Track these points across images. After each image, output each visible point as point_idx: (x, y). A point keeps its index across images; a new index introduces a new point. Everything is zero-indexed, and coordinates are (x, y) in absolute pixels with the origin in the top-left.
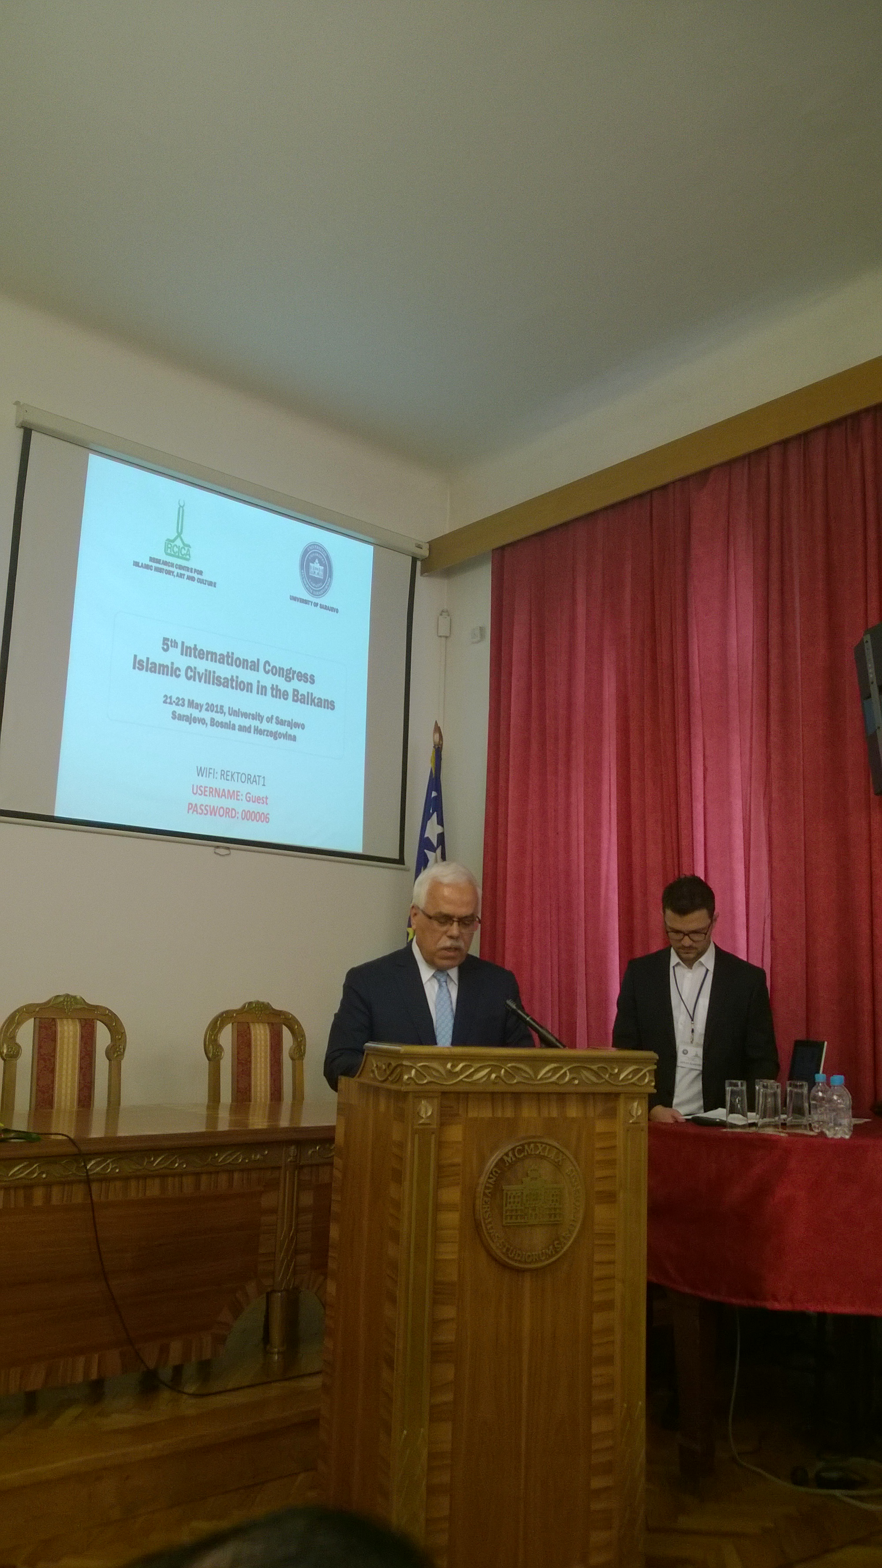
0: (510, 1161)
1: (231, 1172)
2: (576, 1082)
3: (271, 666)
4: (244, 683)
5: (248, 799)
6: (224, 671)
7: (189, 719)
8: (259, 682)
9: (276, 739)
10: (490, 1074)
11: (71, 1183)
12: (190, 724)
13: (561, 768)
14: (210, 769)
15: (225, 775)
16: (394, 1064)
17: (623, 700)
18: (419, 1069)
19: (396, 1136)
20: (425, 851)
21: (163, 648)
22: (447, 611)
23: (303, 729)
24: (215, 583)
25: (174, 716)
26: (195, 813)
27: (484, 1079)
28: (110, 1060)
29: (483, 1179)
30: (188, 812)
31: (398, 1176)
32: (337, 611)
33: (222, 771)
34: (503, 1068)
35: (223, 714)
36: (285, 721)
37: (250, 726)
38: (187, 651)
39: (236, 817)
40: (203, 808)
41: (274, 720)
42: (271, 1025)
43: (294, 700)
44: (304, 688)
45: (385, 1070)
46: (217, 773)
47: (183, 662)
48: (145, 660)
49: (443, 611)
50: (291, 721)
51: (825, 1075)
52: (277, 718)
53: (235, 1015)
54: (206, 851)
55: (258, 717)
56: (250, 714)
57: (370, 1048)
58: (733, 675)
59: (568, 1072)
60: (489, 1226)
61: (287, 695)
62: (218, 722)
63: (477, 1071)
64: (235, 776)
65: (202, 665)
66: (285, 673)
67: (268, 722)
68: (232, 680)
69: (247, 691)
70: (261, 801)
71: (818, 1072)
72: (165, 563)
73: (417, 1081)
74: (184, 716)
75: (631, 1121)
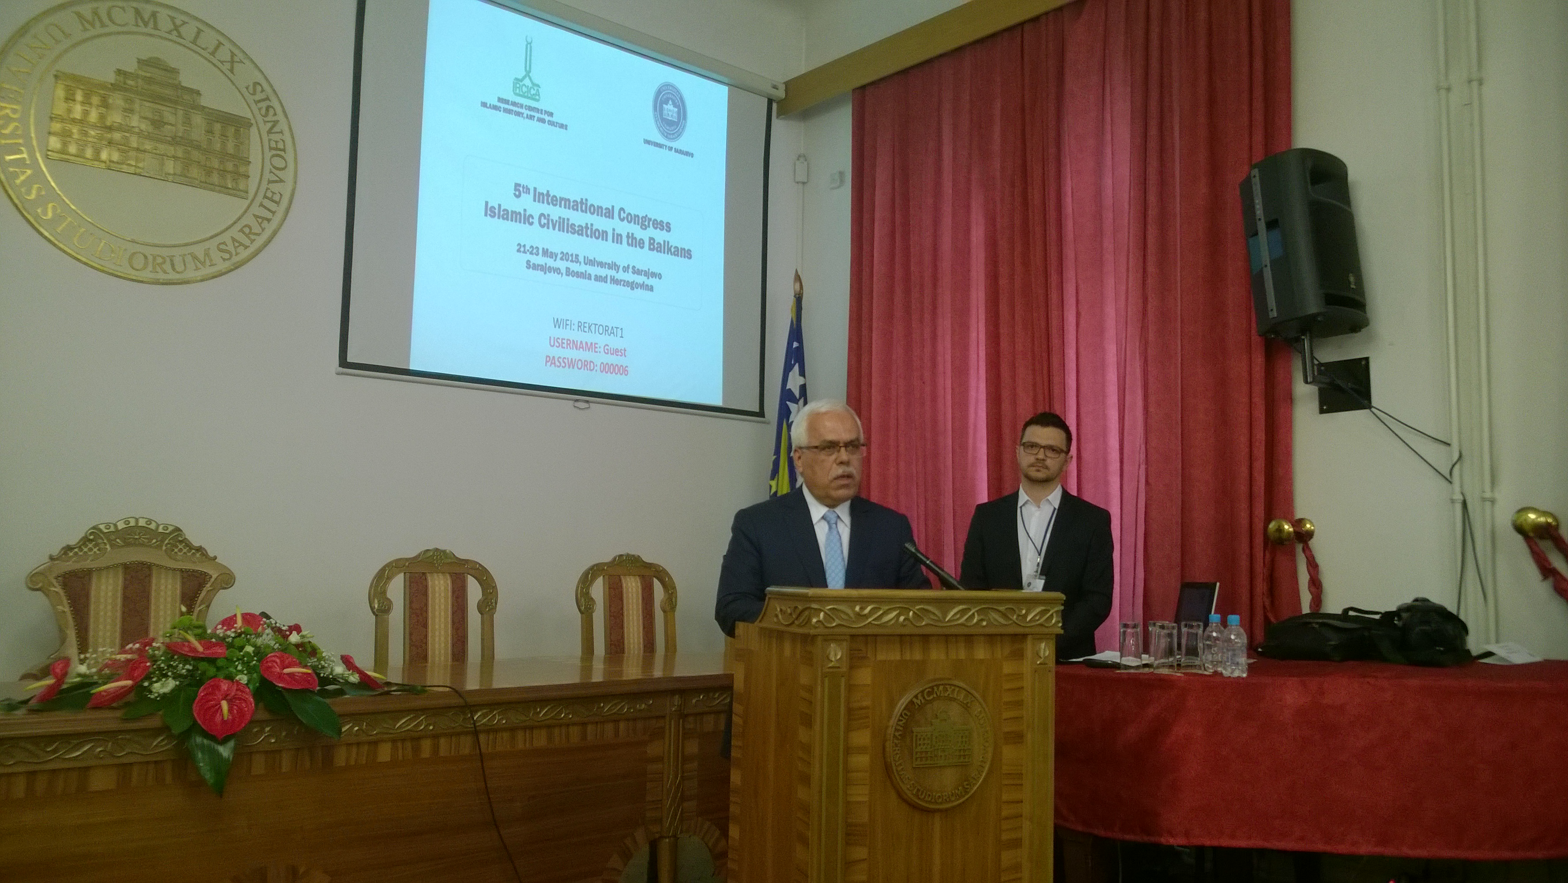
0: (919, 703)
1: (616, 721)
2: (984, 623)
3: (627, 212)
4: (599, 231)
5: (606, 352)
6: (578, 218)
7: (544, 269)
8: (614, 230)
9: (632, 289)
10: (898, 616)
11: (458, 734)
12: (545, 273)
13: (927, 317)
14: (567, 320)
15: (582, 327)
16: (800, 608)
17: (992, 244)
18: (827, 611)
19: (804, 679)
20: (788, 402)
21: (515, 194)
22: (804, 156)
23: (660, 279)
24: (566, 126)
25: (529, 265)
26: (553, 365)
27: (893, 622)
28: (482, 614)
29: (893, 722)
30: (546, 365)
31: (808, 721)
32: (692, 155)
33: (579, 322)
34: (910, 610)
35: (578, 264)
36: (642, 271)
37: (607, 275)
38: (541, 197)
39: (595, 369)
40: (561, 360)
41: (630, 270)
42: (642, 577)
43: (650, 249)
44: (660, 236)
45: (791, 614)
46: (574, 324)
47: (536, 209)
48: (497, 207)
49: (800, 156)
50: (647, 270)
51: (1219, 616)
52: (634, 267)
53: (605, 568)
54: (565, 405)
55: (613, 266)
56: (606, 263)
57: (771, 593)
58: (1108, 216)
59: (976, 614)
60: (900, 768)
61: (643, 243)
62: (573, 271)
63: (886, 613)
64: (593, 327)
65: (556, 213)
66: (640, 221)
67: (625, 272)
68: (587, 228)
69: (603, 239)
70: (620, 354)
71: (1211, 613)
72: (514, 104)
73: (825, 624)
74: (539, 265)
75: (1038, 662)
